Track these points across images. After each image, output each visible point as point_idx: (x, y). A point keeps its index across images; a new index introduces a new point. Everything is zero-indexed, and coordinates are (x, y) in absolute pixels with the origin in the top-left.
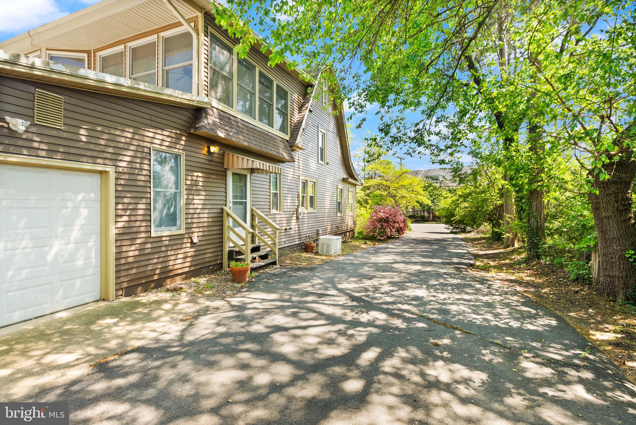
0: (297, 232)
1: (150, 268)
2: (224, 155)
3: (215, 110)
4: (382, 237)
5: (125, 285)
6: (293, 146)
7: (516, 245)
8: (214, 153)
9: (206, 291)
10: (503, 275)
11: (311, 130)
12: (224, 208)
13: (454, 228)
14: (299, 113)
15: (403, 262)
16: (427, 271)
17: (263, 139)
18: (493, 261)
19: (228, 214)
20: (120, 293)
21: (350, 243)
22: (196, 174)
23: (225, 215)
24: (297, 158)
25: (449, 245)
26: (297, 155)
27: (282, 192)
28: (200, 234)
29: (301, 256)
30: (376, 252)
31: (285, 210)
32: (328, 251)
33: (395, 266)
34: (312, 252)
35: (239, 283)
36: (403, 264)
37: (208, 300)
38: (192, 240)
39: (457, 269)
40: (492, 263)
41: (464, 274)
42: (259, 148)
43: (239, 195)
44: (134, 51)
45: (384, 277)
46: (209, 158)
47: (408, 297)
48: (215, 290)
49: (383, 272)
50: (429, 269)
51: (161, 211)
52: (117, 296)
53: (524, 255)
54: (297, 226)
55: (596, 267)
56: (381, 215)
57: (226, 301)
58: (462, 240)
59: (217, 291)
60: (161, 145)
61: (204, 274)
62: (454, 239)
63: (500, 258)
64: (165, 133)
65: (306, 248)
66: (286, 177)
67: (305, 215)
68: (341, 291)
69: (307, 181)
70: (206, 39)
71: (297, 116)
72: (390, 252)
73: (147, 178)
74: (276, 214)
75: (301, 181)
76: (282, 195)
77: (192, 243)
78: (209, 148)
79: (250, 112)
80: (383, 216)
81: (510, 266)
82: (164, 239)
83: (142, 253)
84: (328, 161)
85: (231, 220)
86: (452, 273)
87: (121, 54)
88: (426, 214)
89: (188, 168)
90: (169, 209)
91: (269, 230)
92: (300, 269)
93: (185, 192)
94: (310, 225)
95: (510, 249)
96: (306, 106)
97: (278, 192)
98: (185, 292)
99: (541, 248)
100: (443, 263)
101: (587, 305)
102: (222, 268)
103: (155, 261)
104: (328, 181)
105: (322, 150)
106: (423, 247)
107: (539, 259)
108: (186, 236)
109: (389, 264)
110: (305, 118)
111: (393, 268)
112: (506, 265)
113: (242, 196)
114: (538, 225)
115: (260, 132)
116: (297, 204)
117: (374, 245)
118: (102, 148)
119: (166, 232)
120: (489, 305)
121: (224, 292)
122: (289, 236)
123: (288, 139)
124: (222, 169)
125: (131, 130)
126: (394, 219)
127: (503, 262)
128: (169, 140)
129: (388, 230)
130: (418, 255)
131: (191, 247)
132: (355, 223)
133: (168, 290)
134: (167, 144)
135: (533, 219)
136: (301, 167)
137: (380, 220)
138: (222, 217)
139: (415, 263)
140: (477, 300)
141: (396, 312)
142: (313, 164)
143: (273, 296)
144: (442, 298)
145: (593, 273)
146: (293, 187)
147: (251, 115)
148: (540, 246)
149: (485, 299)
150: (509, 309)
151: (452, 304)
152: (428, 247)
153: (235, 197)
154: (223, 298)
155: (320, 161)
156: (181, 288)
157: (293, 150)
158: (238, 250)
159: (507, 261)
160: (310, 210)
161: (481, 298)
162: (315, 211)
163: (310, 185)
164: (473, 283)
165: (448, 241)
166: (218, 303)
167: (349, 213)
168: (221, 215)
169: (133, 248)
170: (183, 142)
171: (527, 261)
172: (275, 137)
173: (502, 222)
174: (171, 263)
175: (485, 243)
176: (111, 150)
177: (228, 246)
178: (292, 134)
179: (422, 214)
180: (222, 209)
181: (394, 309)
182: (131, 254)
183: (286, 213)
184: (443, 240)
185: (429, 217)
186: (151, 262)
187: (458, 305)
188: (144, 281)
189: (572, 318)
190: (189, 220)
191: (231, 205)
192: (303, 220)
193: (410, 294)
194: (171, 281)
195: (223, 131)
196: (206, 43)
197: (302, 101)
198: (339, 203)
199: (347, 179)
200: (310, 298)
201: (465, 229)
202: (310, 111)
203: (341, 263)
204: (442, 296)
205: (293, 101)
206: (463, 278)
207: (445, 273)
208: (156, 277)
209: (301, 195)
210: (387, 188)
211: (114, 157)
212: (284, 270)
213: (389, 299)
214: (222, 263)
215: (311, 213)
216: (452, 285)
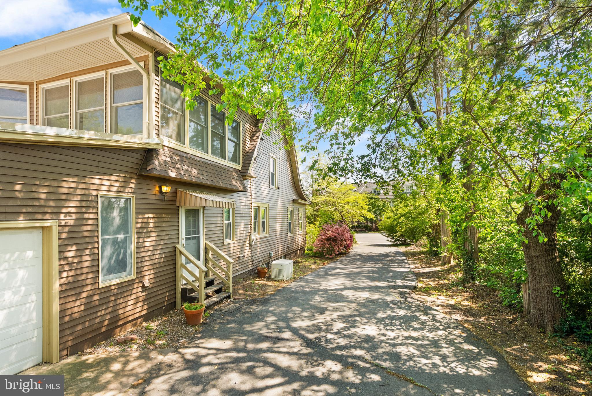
0: (250, 258)
1: (98, 320)
2: (176, 193)
3: (166, 148)
4: (331, 255)
5: (70, 344)
6: (245, 176)
7: (453, 263)
8: (165, 193)
9: (159, 340)
10: (443, 299)
11: (263, 158)
12: (177, 246)
13: (396, 240)
14: (251, 142)
15: (352, 288)
16: (375, 300)
17: (215, 172)
18: (434, 281)
19: (181, 253)
20: (65, 352)
21: (301, 264)
22: (147, 216)
23: (178, 253)
24: (249, 186)
25: (392, 261)
26: (249, 183)
27: (235, 221)
28: (152, 276)
29: (254, 283)
30: (326, 274)
31: (239, 238)
32: (281, 276)
33: (345, 293)
34: (265, 277)
35: (193, 326)
36: (351, 291)
37: (160, 353)
38: (143, 284)
39: (402, 294)
40: (433, 284)
41: (409, 302)
42: (212, 183)
43: (191, 230)
44: (80, 85)
45: (335, 310)
46: (162, 197)
47: (359, 337)
48: (168, 337)
49: (333, 302)
50: (376, 296)
51: (110, 259)
52: (61, 358)
53: (460, 275)
54: (250, 253)
55: (526, 297)
56: (330, 234)
57: (179, 353)
58: (404, 254)
59: (170, 339)
60: (109, 191)
61: (157, 316)
62: (397, 253)
63: (439, 277)
64: (113, 178)
65: (259, 273)
66: (239, 207)
67: (258, 240)
68: (295, 331)
69: (259, 207)
70: (157, 78)
71: (249, 146)
72: (339, 274)
73: (94, 228)
74: (229, 244)
75: (253, 207)
76: (235, 224)
77: (143, 286)
78: (160, 188)
79: (203, 146)
80: (332, 236)
81: (448, 287)
82: (113, 288)
83: (88, 306)
84: (279, 185)
85: (184, 258)
86: (398, 302)
87: (67, 88)
88: (370, 224)
89: (139, 211)
90: (118, 255)
91: (223, 263)
92: (253, 302)
93: (136, 236)
94: (262, 249)
95: (447, 266)
96: (257, 135)
97: (231, 221)
98: (135, 343)
99: (476, 270)
100: (389, 287)
101: (521, 337)
102: (175, 306)
103: (103, 312)
104: (280, 204)
105: (273, 175)
106: (369, 266)
107: (474, 280)
108: (137, 281)
109: (339, 292)
110: (257, 146)
111: (343, 296)
112: (444, 285)
113: (195, 231)
114: (472, 249)
115: (212, 165)
116: (250, 231)
117: (324, 264)
118: (42, 203)
119: (114, 280)
120: (435, 344)
121: (178, 341)
122: (242, 263)
123: (240, 169)
124: (174, 207)
125: (75, 180)
126: (342, 238)
127: (442, 282)
128: (117, 184)
129: (336, 248)
130: (365, 276)
131: (142, 292)
132: (304, 241)
133: (117, 343)
134: (115, 189)
135: (468, 243)
136: (253, 195)
137: (329, 239)
138: (175, 255)
139: (363, 289)
140: (424, 338)
141: (350, 360)
142: (265, 188)
143: (227, 344)
144: (392, 337)
145: (524, 303)
146: (246, 215)
147: (203, 149)
148: (474, 269)
149: (431, 335)
150: (453, 348)
151: (402, 344)
152: (374, 265)
153: (188, 233)
154: (176, 350)
155: (271, 186)
156: (132, 339)
157: (245, 179)
158: (191, 287)
159: (446, 282)
160: (263, 235)
161: (428, 334)
162: (267, 235)
163: (262, 210)
164: (418, 314)
165: (391, 256)
166: (171, 357)
167: (299, 232)
168: (174, 254)
169: (78, 303)
170: (132, 185)
171: (463, 282)
172: (227, 168)
173: (439, 242)
174: (121, 312)
175: (424, 259)
176: (52, 203)
177: (181, 284)
178: (244, 164)
179: (366, 224)
180: (175, 247)
181: (348, 356)
182: (76, 310)
183: (239, 241)
184: (387, 255)
185: (372, 226)
186: (99, 314)
187: (407, 346)
188: (90, 337)
189: (510, 354)
190: (140, 265)
191: (184, 242)
192: (256, 246)
193: (362, 333)
194: (121, 330)
195: (174, 170)
196: (157, 82)
197: (254, 130)
198: (290, 223)
199: (297, 200)
200: (264, 345)
201: (405, 241)
202: (262, 139)
203: (293, 292)
204: (391, 334)
205: (244, 130)
206: (409, 308)
207: (392, 302)
208: (104, 329)
209: (253, 221)
210: (334, 204)
211: (55, 210)
212: (238, 305)
213: (342, 342)
214: (175, 302)
215: (263, 238)
216: (400, 318)
